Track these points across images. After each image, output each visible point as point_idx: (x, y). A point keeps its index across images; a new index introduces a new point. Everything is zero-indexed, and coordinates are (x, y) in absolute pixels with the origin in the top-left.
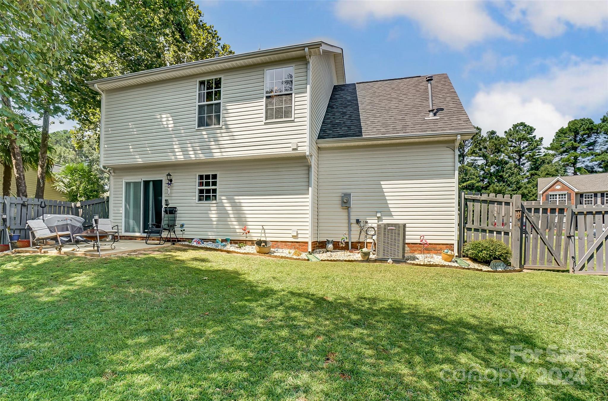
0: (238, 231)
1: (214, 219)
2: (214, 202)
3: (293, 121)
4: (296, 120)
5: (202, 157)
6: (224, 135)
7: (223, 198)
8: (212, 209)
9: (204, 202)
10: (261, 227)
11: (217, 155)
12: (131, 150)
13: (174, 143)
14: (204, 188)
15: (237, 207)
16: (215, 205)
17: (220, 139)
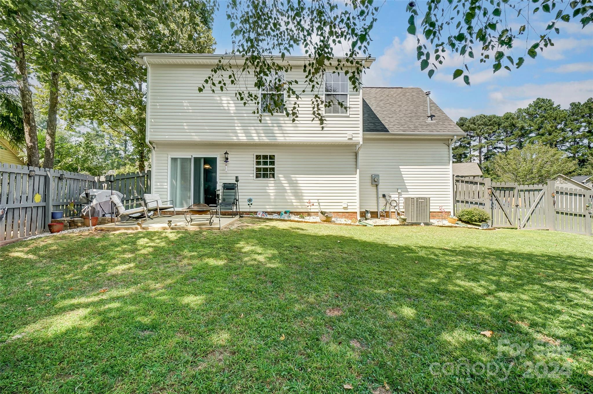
0: (294, 204)
1: (272, 194)
2: (272, 179)
3: (348, 117)
4: (351, 116)
5: (265, 139)
6: (287, 122)
7: (280, 176)
8: (270, 185)
9: (262, 179)
10: (316, 201)
11: (280, 139)
12: (186, 127)
13: (236, 125)
14: (262, 166)
15: (293, 184)
16: (273, 182)
17: (284, 125)
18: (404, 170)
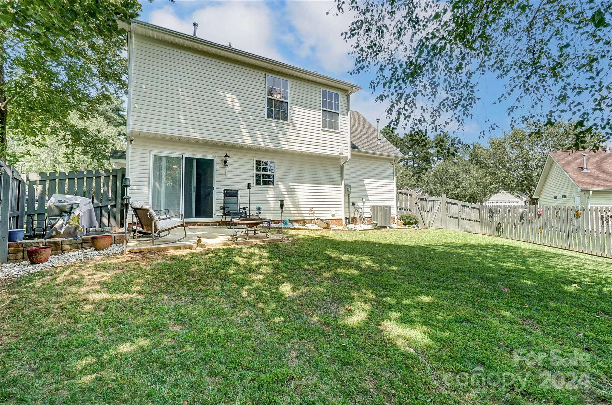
0: (292, 212)
1: (272, 202)
2: (272, 186)
3: (339, 133)
4: (342, 133)
5: (271, 146)
6: (291, 131)
7: (280, 183)
8: (270, 192)
9: (262, 186)
10: (309, 209)
11: (285, 147)
12: (182, 121)
13: (241, 126)
14: (261, 173)
15: (291, 191)
16: (272, 190)
17: (288, 133)
18: (367, 181)
